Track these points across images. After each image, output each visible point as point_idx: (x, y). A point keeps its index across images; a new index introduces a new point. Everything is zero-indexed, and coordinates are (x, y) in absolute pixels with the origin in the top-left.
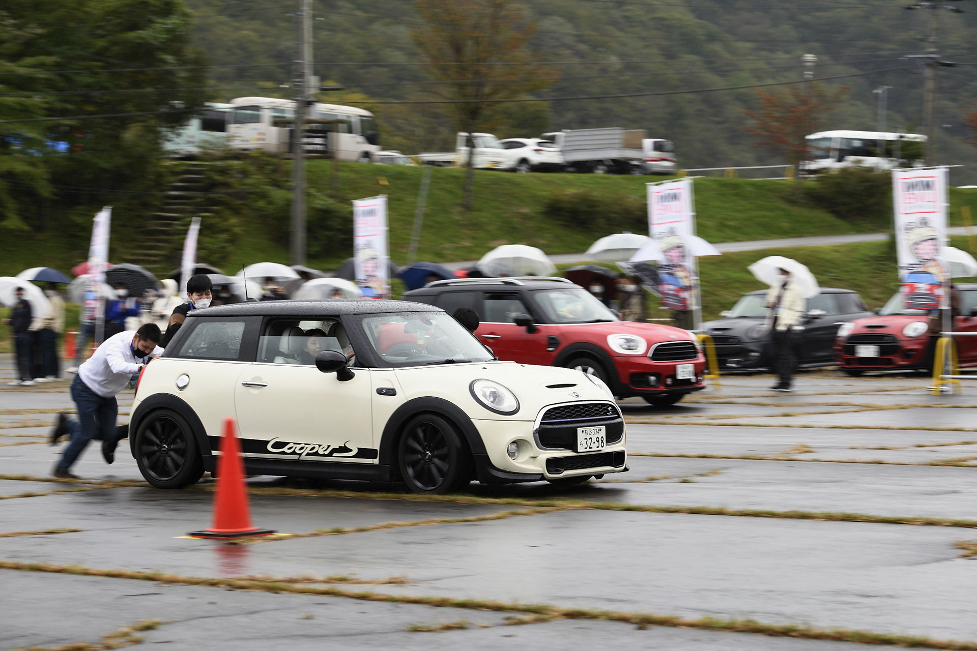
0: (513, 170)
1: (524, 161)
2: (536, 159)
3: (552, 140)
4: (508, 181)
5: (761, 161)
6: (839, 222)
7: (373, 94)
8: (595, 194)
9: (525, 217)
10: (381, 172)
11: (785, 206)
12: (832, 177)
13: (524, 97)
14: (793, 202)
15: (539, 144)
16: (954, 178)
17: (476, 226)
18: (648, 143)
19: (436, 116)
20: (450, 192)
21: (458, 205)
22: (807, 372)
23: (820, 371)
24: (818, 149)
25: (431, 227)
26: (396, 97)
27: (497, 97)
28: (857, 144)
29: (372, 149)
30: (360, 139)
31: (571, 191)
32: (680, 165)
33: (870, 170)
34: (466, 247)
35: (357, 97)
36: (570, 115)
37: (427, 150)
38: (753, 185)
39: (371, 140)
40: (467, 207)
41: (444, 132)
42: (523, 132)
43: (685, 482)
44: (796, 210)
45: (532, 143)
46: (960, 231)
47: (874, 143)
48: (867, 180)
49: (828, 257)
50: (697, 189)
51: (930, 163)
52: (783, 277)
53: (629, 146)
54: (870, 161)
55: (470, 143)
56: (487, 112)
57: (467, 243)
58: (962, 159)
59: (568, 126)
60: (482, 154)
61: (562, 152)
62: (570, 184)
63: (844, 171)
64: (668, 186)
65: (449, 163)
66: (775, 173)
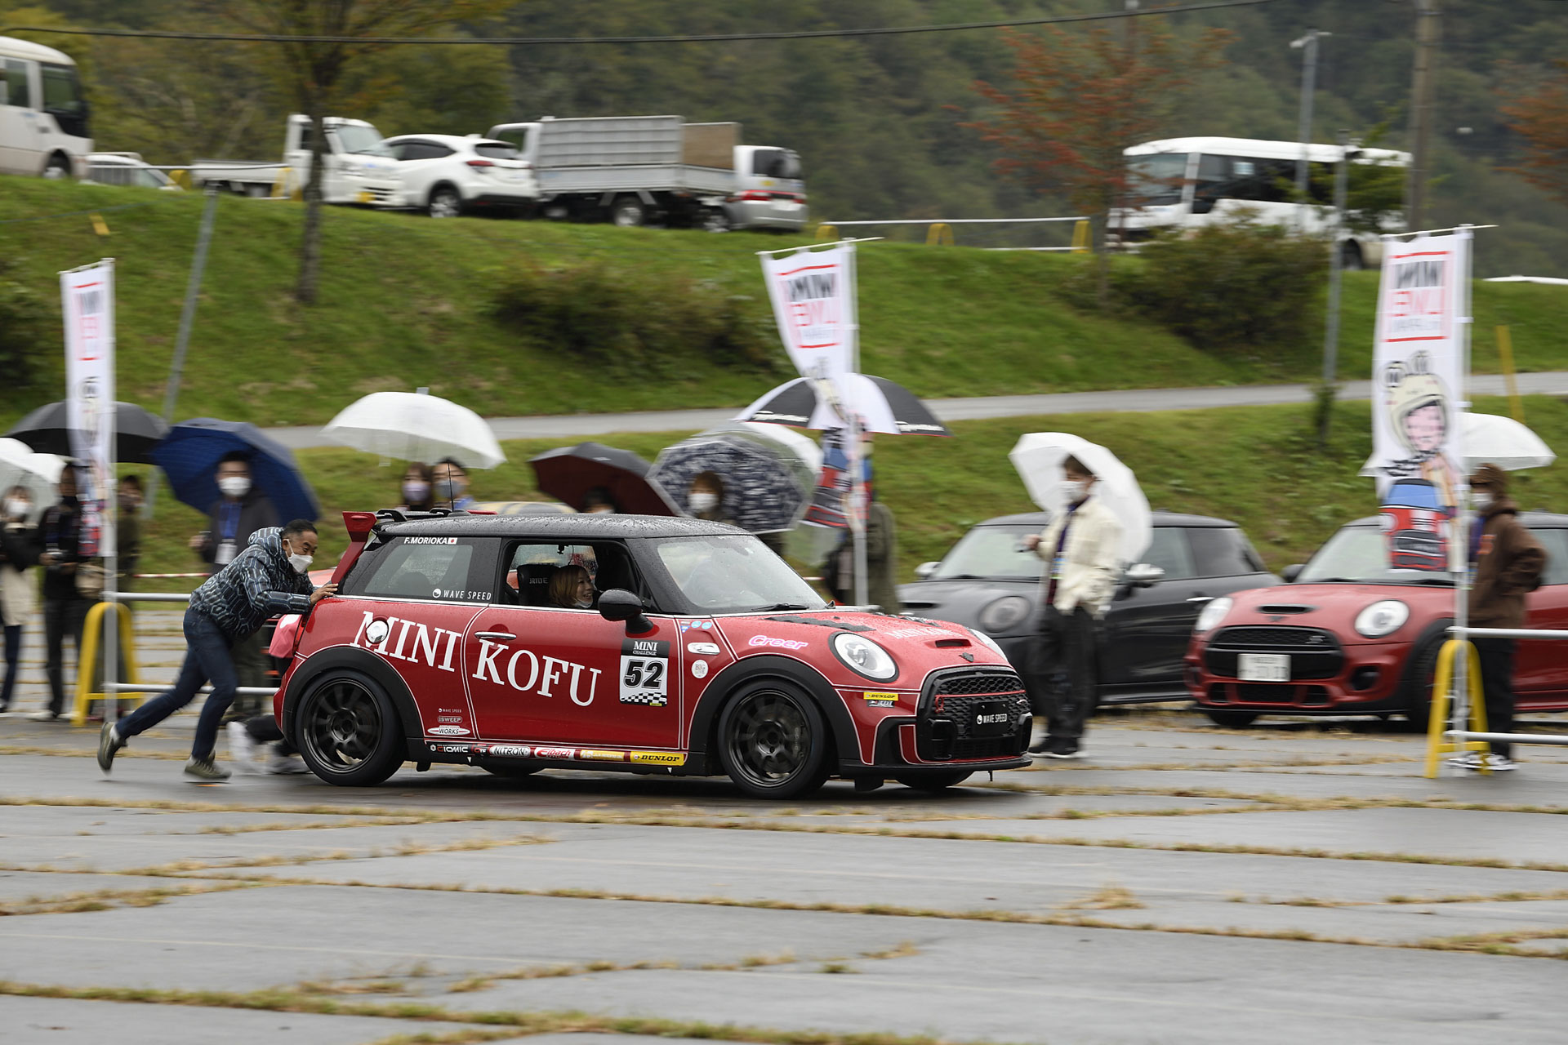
0: (411, 210)
1: (444, 188)
2: (473, 185)
3: (516, 141)
4: (408, 236)
5: (1006, 204)
6: (1192, 356)
7: (74, 13)
8: (614, 273)
9: (444, 325)
10: (95, 202)
11: (1068, 315)
12: (1177, 249)
13: (445, 33)
14: (1084, 306)
15: (479, 147)
16: (1484, 257)
17: (329, 342)
18: (744, 154)
19: (230, 72)
20: (264, 258)
21: (286, 290)
22: (1117, 713)
23: (1144, 713)
24: (1146, 178)
25: (217, 341)
26: (136, 22)
27: (379, 33)
28: (1244, 169)
29: (76, 146)
30: (46, 120)
31: (554, 265)
32: (818, 210)
33: (1276, 232)
34: (297, 392)
35: (35, 17)
36: (555, 83)
37: (209, 152)
38: (994, 263)
39: (71, 124)
40: (305, 297)
41: (250, 111)
42: (448, 117)
43: (834, 971)
44: (1092, 327)
45: (465, 145)
46: (1494, 385)
47: (1287, 168)
48: (1265, 258)
49: (1166, 440)
50: (864, 269)
51: (1444, 223)
52: (1074, 486)
53: (694, 160)
54: (1272, 213)
55: (317, 142)
56: (353, 67)
57: (301, 382)
58: (1495, 213)
59: (551, 107)
60: (344, 167)
61: (535, 170)
62: (554, 247)
63: (1210, 232)
64: (803, 261)
65: (268, 188)
66: (1040, 236)
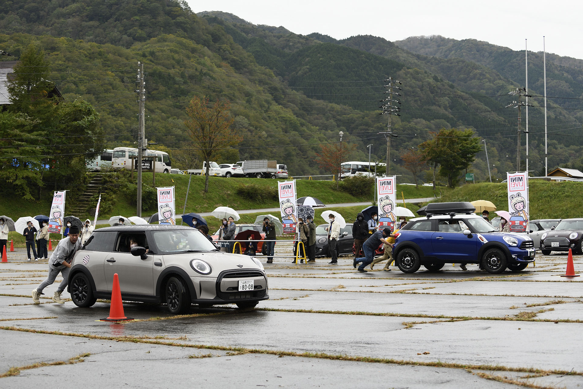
0: (223, 176)
1: (228, 173)
2: (233, 172)
3: (241, 165)
4: (223, 181)
5: (321, 173)
6: (352, 197)
7: (168, 146)
8: (257, 186)
9: (229, 195)
10: (172, 177)
11: (332, 191)
12: (349, 180)
13: (228, 147)
14: (334, 189)
15: (234, 166)
16: (398, 180)
17: (210, 198)
18: (278, 166)
19: (193, 155)
20: (199, 185)
21: (203, 190)
22: (341, 257)
23: (345, 256)
24: (344, 168)
25: (192, 199)
26: (178, 148)
27: (217, 148)
28: (360, 167)
29: (169, 168)
30: (164, 164)
31: (247, 185)
32: (290, 175)
33: (366, 177)
34: (205, 207)
35: (162, 147)
36: (246, 155)
37: (190, 168)
38: (320, 183)
39: (168, 164)
40: (206, 191)
41: (197, 161)
42: (229, 161)
43: (295, 300)
44: (336, 193)
45: (232, 165)
46: (401, 201)
47: (367, 167)
48: (364, 181)
49: (348, 211)
50: (297, 184)
51: (392, 175)
53: (269, 167)
54: (365, 174)
55: (208, 166)
56: (213, 153)
57: (205, 205)
58: (401, 174)
59: (246, 159)
60: (212, 170)
61: (243, 169)
62: (247, 182)
63: (355, 177)
64: (286, 183)
65: (200, 174)
66: (327, 178)
